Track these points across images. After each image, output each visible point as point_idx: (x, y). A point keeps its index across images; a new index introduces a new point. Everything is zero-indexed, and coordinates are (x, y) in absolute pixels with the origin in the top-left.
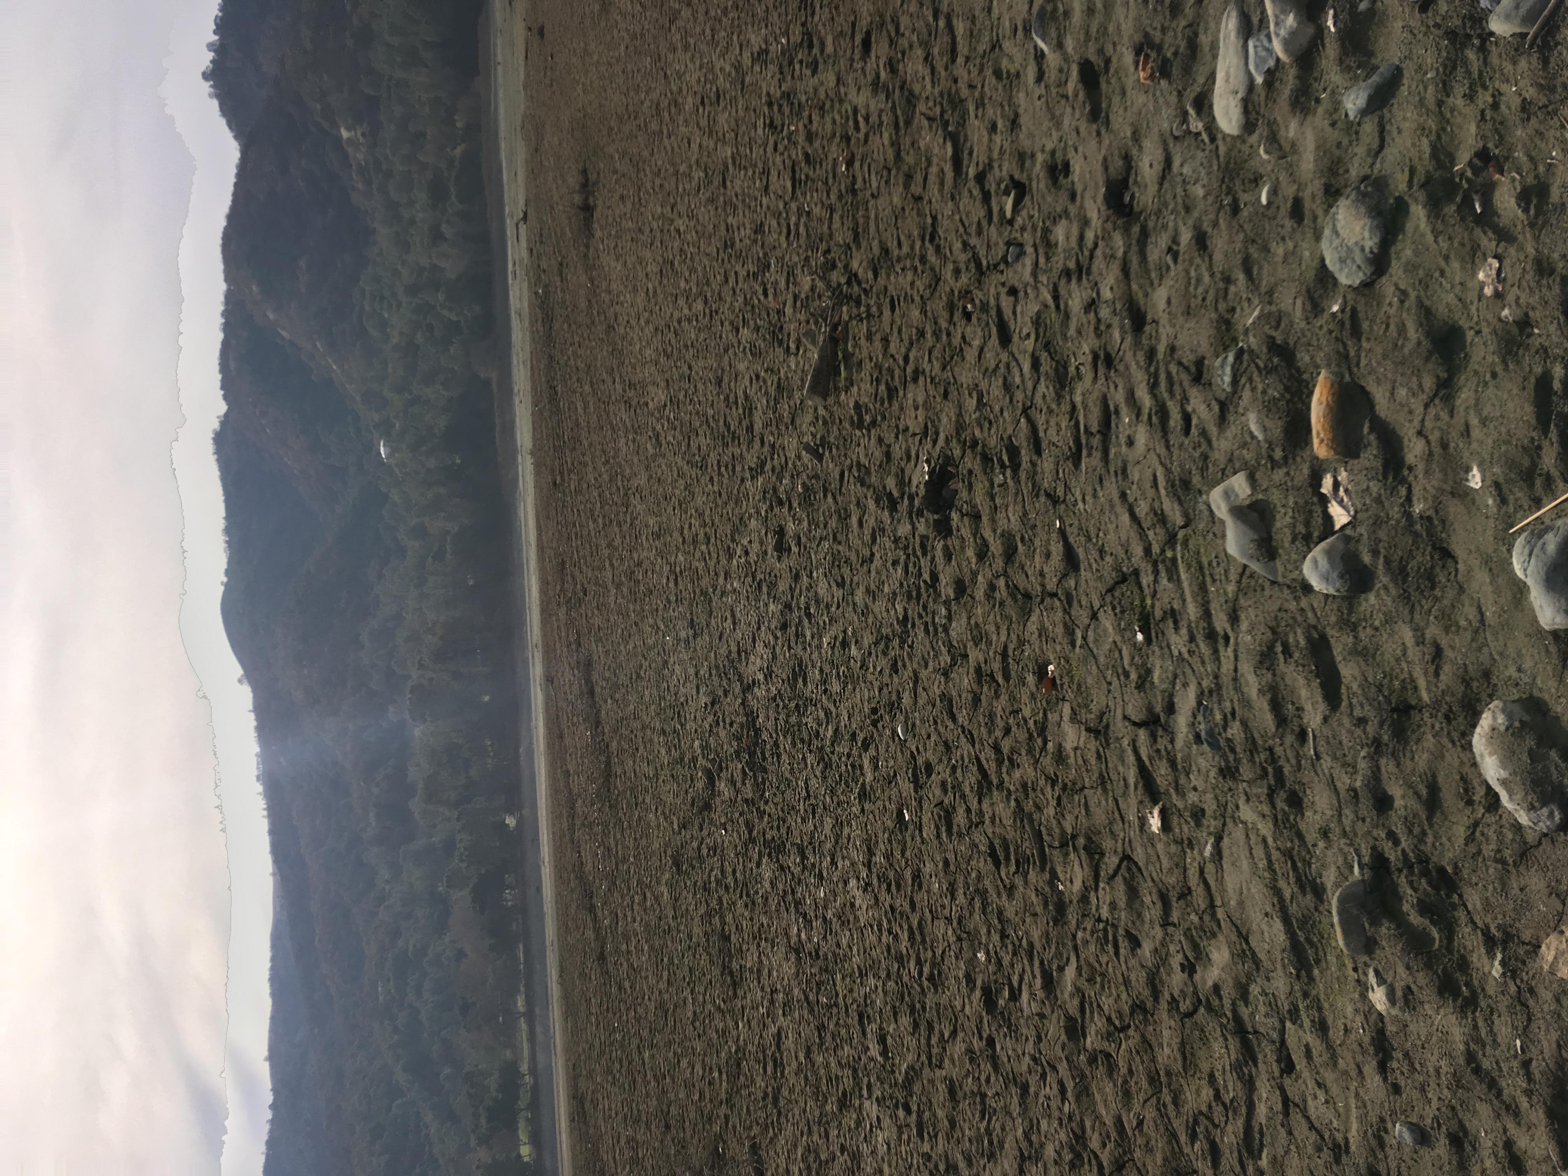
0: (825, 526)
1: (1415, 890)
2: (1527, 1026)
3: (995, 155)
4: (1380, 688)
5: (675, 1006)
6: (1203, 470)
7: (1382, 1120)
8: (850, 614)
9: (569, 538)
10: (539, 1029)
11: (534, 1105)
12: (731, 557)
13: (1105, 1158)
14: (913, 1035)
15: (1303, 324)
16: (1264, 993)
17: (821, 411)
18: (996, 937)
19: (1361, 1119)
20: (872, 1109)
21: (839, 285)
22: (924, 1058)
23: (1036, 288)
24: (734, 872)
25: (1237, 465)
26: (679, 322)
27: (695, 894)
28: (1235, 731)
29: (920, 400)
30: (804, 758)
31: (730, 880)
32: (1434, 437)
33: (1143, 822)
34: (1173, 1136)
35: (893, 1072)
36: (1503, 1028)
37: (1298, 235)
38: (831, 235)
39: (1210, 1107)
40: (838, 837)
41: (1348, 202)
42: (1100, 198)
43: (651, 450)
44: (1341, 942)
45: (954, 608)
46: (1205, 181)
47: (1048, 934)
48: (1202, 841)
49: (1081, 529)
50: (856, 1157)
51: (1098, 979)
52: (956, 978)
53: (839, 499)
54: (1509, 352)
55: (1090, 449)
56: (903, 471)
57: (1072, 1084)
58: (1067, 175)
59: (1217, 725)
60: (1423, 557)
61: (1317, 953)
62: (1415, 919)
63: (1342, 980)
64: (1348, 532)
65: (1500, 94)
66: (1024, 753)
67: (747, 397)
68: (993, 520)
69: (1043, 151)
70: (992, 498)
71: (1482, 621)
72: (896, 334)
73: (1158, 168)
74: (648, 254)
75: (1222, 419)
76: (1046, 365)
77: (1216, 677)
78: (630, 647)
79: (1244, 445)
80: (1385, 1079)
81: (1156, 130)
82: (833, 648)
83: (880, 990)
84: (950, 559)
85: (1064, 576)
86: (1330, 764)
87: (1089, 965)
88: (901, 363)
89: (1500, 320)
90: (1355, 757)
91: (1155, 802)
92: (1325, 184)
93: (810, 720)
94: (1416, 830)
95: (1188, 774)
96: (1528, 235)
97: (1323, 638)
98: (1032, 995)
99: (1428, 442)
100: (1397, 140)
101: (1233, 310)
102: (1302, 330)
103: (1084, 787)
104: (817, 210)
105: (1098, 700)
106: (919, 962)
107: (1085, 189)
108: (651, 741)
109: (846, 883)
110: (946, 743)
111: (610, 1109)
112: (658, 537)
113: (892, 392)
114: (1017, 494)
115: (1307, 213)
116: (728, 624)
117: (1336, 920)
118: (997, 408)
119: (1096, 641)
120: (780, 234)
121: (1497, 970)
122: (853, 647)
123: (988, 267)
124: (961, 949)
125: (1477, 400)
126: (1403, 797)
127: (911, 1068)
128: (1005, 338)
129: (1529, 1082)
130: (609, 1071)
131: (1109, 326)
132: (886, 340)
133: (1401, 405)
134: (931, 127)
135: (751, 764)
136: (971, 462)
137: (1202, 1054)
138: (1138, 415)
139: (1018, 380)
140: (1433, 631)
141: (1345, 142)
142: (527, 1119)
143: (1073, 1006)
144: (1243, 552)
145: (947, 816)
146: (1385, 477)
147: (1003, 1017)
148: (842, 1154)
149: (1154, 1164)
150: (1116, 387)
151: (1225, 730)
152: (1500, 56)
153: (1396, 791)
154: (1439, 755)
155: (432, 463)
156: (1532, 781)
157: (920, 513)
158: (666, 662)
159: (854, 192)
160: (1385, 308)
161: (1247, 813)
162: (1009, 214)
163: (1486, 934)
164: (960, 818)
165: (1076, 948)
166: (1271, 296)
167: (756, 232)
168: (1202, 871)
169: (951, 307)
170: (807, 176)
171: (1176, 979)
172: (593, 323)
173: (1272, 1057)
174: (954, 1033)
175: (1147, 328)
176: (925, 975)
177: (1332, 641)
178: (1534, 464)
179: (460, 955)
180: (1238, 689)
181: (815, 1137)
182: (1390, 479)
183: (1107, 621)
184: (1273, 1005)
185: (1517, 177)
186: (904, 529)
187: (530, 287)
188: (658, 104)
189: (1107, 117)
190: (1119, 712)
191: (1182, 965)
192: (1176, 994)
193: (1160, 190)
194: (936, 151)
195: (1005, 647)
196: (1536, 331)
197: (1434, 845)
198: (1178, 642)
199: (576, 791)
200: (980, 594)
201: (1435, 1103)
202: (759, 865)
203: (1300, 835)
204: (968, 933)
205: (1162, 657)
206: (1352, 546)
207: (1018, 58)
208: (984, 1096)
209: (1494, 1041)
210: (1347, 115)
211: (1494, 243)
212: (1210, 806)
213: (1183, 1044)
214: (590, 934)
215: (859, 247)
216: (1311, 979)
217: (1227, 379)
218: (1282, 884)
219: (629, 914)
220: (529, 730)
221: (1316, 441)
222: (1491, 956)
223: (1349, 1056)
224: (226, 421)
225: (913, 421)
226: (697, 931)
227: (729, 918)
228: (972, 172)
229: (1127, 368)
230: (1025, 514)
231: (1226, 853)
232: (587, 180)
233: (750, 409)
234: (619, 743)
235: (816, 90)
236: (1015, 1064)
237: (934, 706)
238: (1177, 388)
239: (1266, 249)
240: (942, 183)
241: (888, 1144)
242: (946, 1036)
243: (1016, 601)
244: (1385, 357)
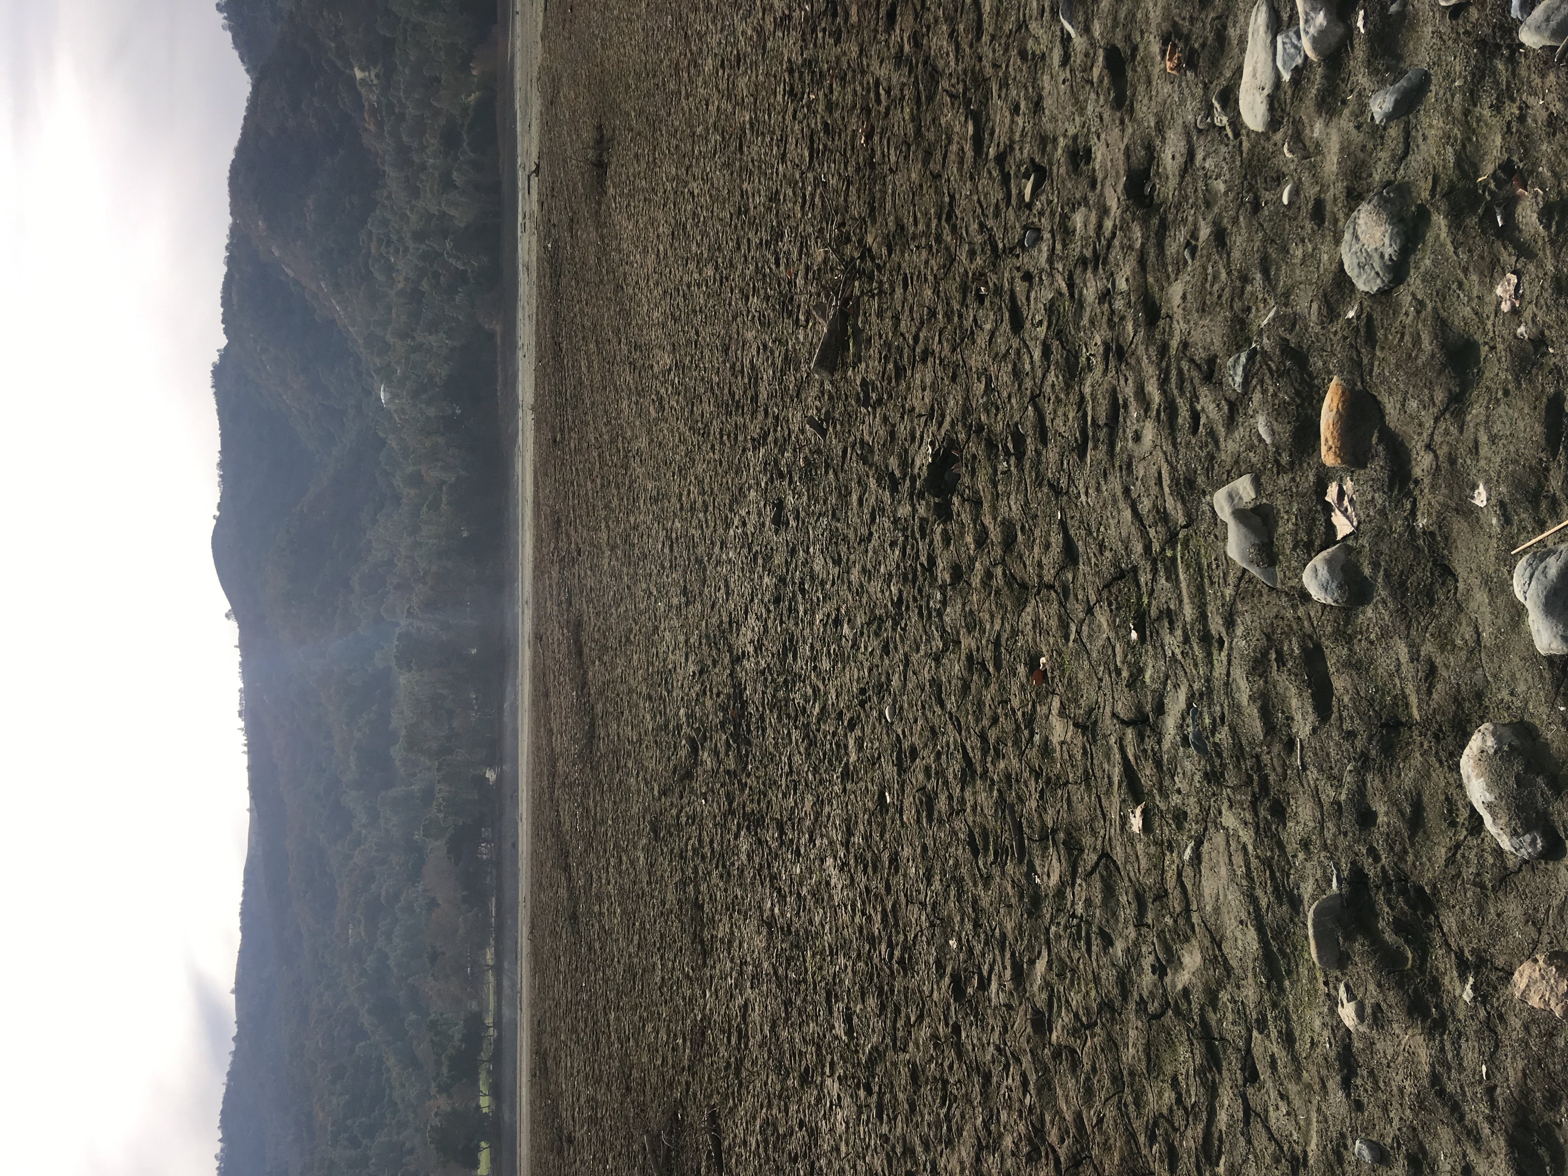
0: (825, 503)
1: (1392, 908)
2: (1494, 1052)
3: (1017, 137)
4: (1371, 702)
5: (644, 970)
6: (1208, 470)
7: (1343, 1136)
8: (844, 593)
9: (566, 497)
10: (506, 983)
11: (497, 1058)
12: (728, 527)
13: (1062, 1152)
14: (879, 1016)
15: (1318, 329)
16: (1233, 1001)
17: (828, 386)
18: (969, 926)
19: (1320, 1133)
20: (833, 1087)
21: (853, 259)
22: (888, 1040)
23: (1051, 275)
24: (712, 842)
25: (1243, 467)
26: (689, 287)
27: (671, 861)
28: (1223, 735)
29: (928, 381)
30: (789, 734)
31: (707, 850)
32: (1442, 452)
33: (1124, 821)
34: (1132, 1136)
35: (857, 1052)
36: (1470, 1053)
37: (1318, 239)
38: (846, 208)
39: (1171, 1110)
40: (818, 815)
41: (1369, 207)
42: (1120, 187)
43: (654, 414)
44: (1314, 955)
45: (950, 593)
46: (1228, 176)
47: (1021, 926)
48: (1182, 844)
49: (1082, 522)
50: (814, 1133)
51: (1069, 975)
52: (927, 963)
53: (841, 476)
54: (1523, 370)
55: (1096, 441)
56: (906, 451)
57: (1035, 1077)
58: (1088, 163)
59: (1205, 729)
60: (1423, 574)
61: (1289, 965)
62: (1389, 937)
63: (1313, 993)
64: (1350, 542)
65: (1527, 107)
66: (1010, 744)
67: (753, 366)
68: (994, 508)
69: (1065, 136)
70: (995, 485)
71: (1478, 641)
72: (907, 313)
73: (1180, 160)
74: (660, 215)
75: (1231, 422)
76: (1057, 354)
77: (1208, 680)
78: (622, 609)
79: (1251, 448)
80: (1348, 1096)
81: (1180, 121)
82: (825, 626)
83: (849, 969)
84: (948, 544)
85: (1062, 568)
86: (1315, 774)
87: (1060, 959)
88: (911, 342)
89: (1515, 336)
90: (1341, 771)
91: (1138, 803)
92: (1347, 187)
93: (798, 696)
94: (1397, 848)
95: (1172, 777)
96: (1548, 252)
97: (1318, 647)
98: (1001, 985)
99: (1436, 457)
100: (1422, 147)
101: (1249, 309)
102: (1317, 334)
103: (1068, 782)
104: (833, 182)
105: (1089, 695)
106: (891, 946)
107: (1106, 177)
108: (637, 705)
109: (822, 861)
110: (933, 730)
111: (572, 1067)
112: (656, 501)
113: (900, 371)
114: (1020, 482)
115: (1328, 215)
116: (722, 593)
117: (1311, 932)
118: (1005, 394)
119: (1090, 636)
120: (795, 203)
121: (1468, 994)
122: (846, 626)
123: (1004, 251)
124: (933, 934)
125: (1488, 417)
126: (1387, 814)
127: (875, 1049)
128: (1017, 324)
129: (1492, 1110)
130: (574, 1030)
131: (1123, 318)
132: (896, 319)
133: (1410, 416)
134: (953, 104)
135: (735, 736)
136: (975, 448)
137: (1166, 1057)
138: (1147, 409)
139: (1027, 367)
140: (1428, 648)
141: (1370, 146)
142: (489, 1072)
143: (1041, 999)
144: (1243, 558)
145: (928, 801)
146: (1391, 489)
147: (971, 1006)
148: (801, 1129)
149: (1112, 1163)
150: (1126, 380)
151: (1213, 735)
152: (1529, 68)
153: (1380, 808)
154: (1425, 774)
155: (432, 412)
156: (1517, 806)
157: (921, 496)
158: (656, 628)
159: (872, 166)
160: (1402, 317)
161: (1229, 819)
162: (1027, 199)
163: (1460, 955)
164: (942, 804)
165: (1048, 942)
166: (1288, 297)
167: (770, 200)
168: (1179, 875)
169: (964, 289)
170: (825, 146)
171: (1148, 979)
172: (601, 281)
173: (1236, 1065)
174: (920, 1018)
175: (1161, 323)
176: (895, 957)
177: (1327, 652)
178: (1541, 486)
179: (433, 904)
180: (1229, 694)
181: (775, 1111)
182: (1396, 492)
183: (1102, 618)
184: (1241, 1012)
185: (1541, 192)
186: (904, 511)
187: (539, 241)
188: (677, 64)
189: (1132, 104)
190: (1108, 709)
191: (1153, 966)
192: (1145, 994)
193: (1180, 184)
194: (957, 129)
195: (999, 636)
196: (1551, 350)
197: (1414, 864)
198: (1172, 642)
199: (558, 750)
200: (976, 581)
201: (1396, 1123)
202: (737, 836)
203: (1281, 846)
204: (942, 920)
205: (1155, 656)
206: (1353, 557)
207: (1044, 40)
208: (945, 1082)
209: (1460, 1064)
210: (1372, 118)
211: (1514, 258)
212: (1193, 809)
213: (1148, 1046)
214: (563, 893)
215: (874, 222)
216: (1281, 990)
217: (1239, 379)
218: (1259, 892)
219: (604, 876)
220: (515, 686)
221: (1324, 449)
222: (1463, 980)
223: (1313, 1069)
224: (225, 354)
225: (919, 401)
226: (670, 897)
227: (703, 887)
228: (992, 152)
229: (1139, 361)
230: (1027, 502)
231: (1205, 858)
232: (602, 137)
233: (756, 379)
234: (604, 704)
235: (838, 60)
236: (979, 1053)
237: (923, 690)
238: (1187, 385)
239: (1285, 250)
240: (961, 162)
241: (847, 1123)
242: (913, 1019)
243: (1012, 591)
244: (1398, 367)
